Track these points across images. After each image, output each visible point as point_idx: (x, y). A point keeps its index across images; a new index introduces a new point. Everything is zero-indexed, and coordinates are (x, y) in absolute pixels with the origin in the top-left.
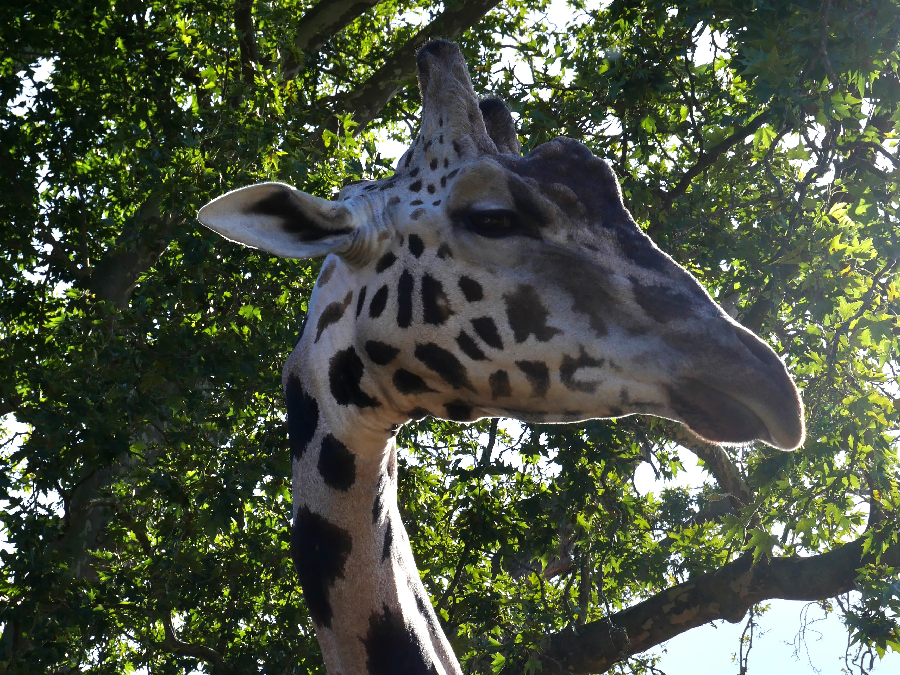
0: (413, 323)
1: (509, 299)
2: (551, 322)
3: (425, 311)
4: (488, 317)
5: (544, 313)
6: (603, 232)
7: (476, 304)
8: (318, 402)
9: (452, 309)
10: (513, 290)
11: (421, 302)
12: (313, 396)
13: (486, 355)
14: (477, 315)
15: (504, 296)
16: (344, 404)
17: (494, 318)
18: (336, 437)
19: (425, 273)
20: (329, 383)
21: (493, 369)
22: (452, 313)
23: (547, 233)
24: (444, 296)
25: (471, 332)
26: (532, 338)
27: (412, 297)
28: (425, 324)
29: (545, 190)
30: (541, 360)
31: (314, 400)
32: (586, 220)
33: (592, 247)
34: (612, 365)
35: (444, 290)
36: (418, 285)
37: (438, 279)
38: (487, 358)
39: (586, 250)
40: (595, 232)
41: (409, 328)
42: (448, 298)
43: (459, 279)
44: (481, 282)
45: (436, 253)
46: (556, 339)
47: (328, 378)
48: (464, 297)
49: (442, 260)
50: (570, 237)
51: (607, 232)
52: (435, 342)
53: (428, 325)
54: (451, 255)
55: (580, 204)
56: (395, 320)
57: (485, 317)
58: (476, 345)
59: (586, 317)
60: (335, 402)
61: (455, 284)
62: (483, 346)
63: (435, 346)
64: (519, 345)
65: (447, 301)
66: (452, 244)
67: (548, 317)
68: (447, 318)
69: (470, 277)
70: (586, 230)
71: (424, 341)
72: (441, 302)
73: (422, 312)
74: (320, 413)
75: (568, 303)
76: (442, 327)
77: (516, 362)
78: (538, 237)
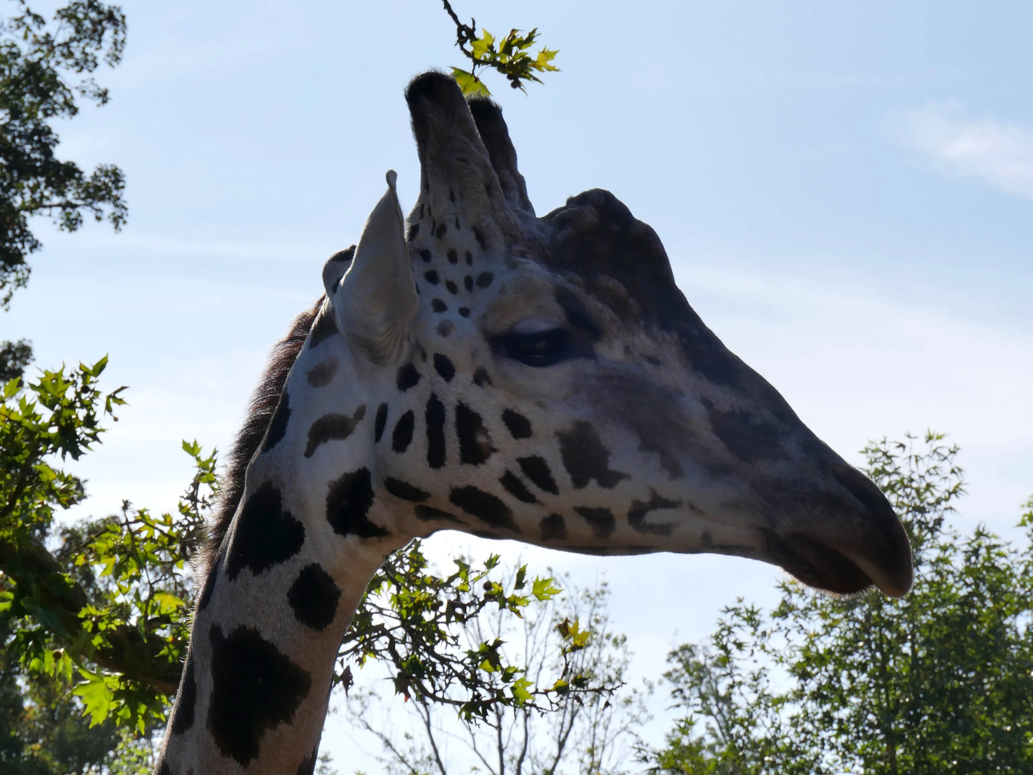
0: (447, 463)
1: (563, 437)
2: (614, 465)
3: (462, 449)
4: (538, 456)
5: (605, 454)
6: (664, 339)
7: (524, 441)
8: (305, 525)
9: (495, 446)
10: (567, 427)
11: (457, 438)
12: (299, 518)
13: (538, 498)
14: (525, 453)
15: (557, 434)
16: (342, 534)
17: (545, 458)
18: (324, 568)
19: (459, 402)
20: (325, 509)
21: (545, 513)
22: (494, 450)
23: (601, 349)
24: (485, 431)
25: (518, 472)
26: (593, 483)
27: (445, 430)
28: (461, 464)
29: (591, 288)
30: (605, 506)
31: (300, 524)
32: (642, 322)
33: (653, 361)
34: (692, 507)
35: (485, 424)
36: (451, 416)
37: (477, 411)
38: (539, 502)
39: (647, 365)
40: (654, 339)
41: (443, 468)
42: (490, 434)
43: (502, 413)
44: (529, 417)
45: (472, 379)
46: (622, 485)
47: (325, 503)
48: (509, 433)
49: (479, 387)
50: (627, 350)
51: (668, 337)
52: (473, 485)
53: (466, 466)
54: (490, 383)
55: (632, 301)
56: (425, 458)
57: (534, 456)
58: (525, 487)
59: (656, 456)
60: (330, 529)
61: (498, 418)
62: (533, 488)
63: (475, 488)
64: (577, 491)
65: (489, 437)
66: (491, 371)
67: (610, 458)
68: (488, 456)
69: (515, 411)
70: (643, 337)
71: (461, 484)
72: (481, 439)
73: (458, 451)
74: (306, 539)
75: (633, 442)
76: (482, 467)
77: (574, 508)
78: (591, 355)
